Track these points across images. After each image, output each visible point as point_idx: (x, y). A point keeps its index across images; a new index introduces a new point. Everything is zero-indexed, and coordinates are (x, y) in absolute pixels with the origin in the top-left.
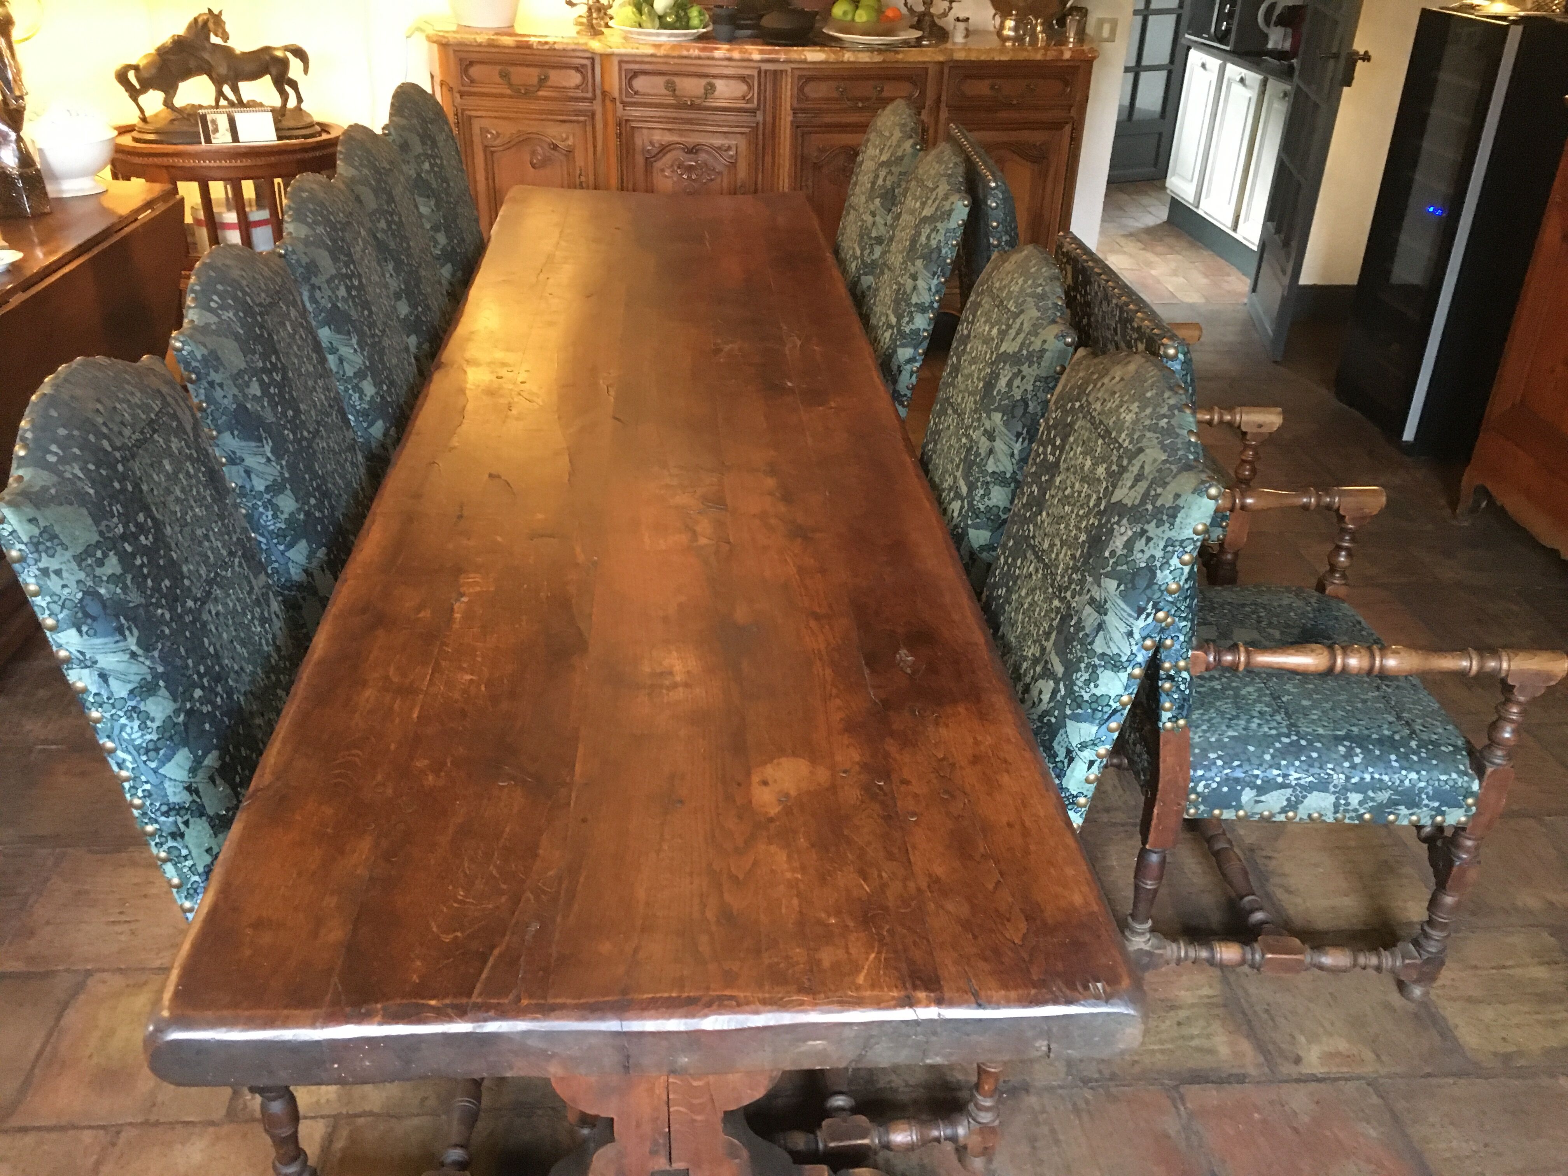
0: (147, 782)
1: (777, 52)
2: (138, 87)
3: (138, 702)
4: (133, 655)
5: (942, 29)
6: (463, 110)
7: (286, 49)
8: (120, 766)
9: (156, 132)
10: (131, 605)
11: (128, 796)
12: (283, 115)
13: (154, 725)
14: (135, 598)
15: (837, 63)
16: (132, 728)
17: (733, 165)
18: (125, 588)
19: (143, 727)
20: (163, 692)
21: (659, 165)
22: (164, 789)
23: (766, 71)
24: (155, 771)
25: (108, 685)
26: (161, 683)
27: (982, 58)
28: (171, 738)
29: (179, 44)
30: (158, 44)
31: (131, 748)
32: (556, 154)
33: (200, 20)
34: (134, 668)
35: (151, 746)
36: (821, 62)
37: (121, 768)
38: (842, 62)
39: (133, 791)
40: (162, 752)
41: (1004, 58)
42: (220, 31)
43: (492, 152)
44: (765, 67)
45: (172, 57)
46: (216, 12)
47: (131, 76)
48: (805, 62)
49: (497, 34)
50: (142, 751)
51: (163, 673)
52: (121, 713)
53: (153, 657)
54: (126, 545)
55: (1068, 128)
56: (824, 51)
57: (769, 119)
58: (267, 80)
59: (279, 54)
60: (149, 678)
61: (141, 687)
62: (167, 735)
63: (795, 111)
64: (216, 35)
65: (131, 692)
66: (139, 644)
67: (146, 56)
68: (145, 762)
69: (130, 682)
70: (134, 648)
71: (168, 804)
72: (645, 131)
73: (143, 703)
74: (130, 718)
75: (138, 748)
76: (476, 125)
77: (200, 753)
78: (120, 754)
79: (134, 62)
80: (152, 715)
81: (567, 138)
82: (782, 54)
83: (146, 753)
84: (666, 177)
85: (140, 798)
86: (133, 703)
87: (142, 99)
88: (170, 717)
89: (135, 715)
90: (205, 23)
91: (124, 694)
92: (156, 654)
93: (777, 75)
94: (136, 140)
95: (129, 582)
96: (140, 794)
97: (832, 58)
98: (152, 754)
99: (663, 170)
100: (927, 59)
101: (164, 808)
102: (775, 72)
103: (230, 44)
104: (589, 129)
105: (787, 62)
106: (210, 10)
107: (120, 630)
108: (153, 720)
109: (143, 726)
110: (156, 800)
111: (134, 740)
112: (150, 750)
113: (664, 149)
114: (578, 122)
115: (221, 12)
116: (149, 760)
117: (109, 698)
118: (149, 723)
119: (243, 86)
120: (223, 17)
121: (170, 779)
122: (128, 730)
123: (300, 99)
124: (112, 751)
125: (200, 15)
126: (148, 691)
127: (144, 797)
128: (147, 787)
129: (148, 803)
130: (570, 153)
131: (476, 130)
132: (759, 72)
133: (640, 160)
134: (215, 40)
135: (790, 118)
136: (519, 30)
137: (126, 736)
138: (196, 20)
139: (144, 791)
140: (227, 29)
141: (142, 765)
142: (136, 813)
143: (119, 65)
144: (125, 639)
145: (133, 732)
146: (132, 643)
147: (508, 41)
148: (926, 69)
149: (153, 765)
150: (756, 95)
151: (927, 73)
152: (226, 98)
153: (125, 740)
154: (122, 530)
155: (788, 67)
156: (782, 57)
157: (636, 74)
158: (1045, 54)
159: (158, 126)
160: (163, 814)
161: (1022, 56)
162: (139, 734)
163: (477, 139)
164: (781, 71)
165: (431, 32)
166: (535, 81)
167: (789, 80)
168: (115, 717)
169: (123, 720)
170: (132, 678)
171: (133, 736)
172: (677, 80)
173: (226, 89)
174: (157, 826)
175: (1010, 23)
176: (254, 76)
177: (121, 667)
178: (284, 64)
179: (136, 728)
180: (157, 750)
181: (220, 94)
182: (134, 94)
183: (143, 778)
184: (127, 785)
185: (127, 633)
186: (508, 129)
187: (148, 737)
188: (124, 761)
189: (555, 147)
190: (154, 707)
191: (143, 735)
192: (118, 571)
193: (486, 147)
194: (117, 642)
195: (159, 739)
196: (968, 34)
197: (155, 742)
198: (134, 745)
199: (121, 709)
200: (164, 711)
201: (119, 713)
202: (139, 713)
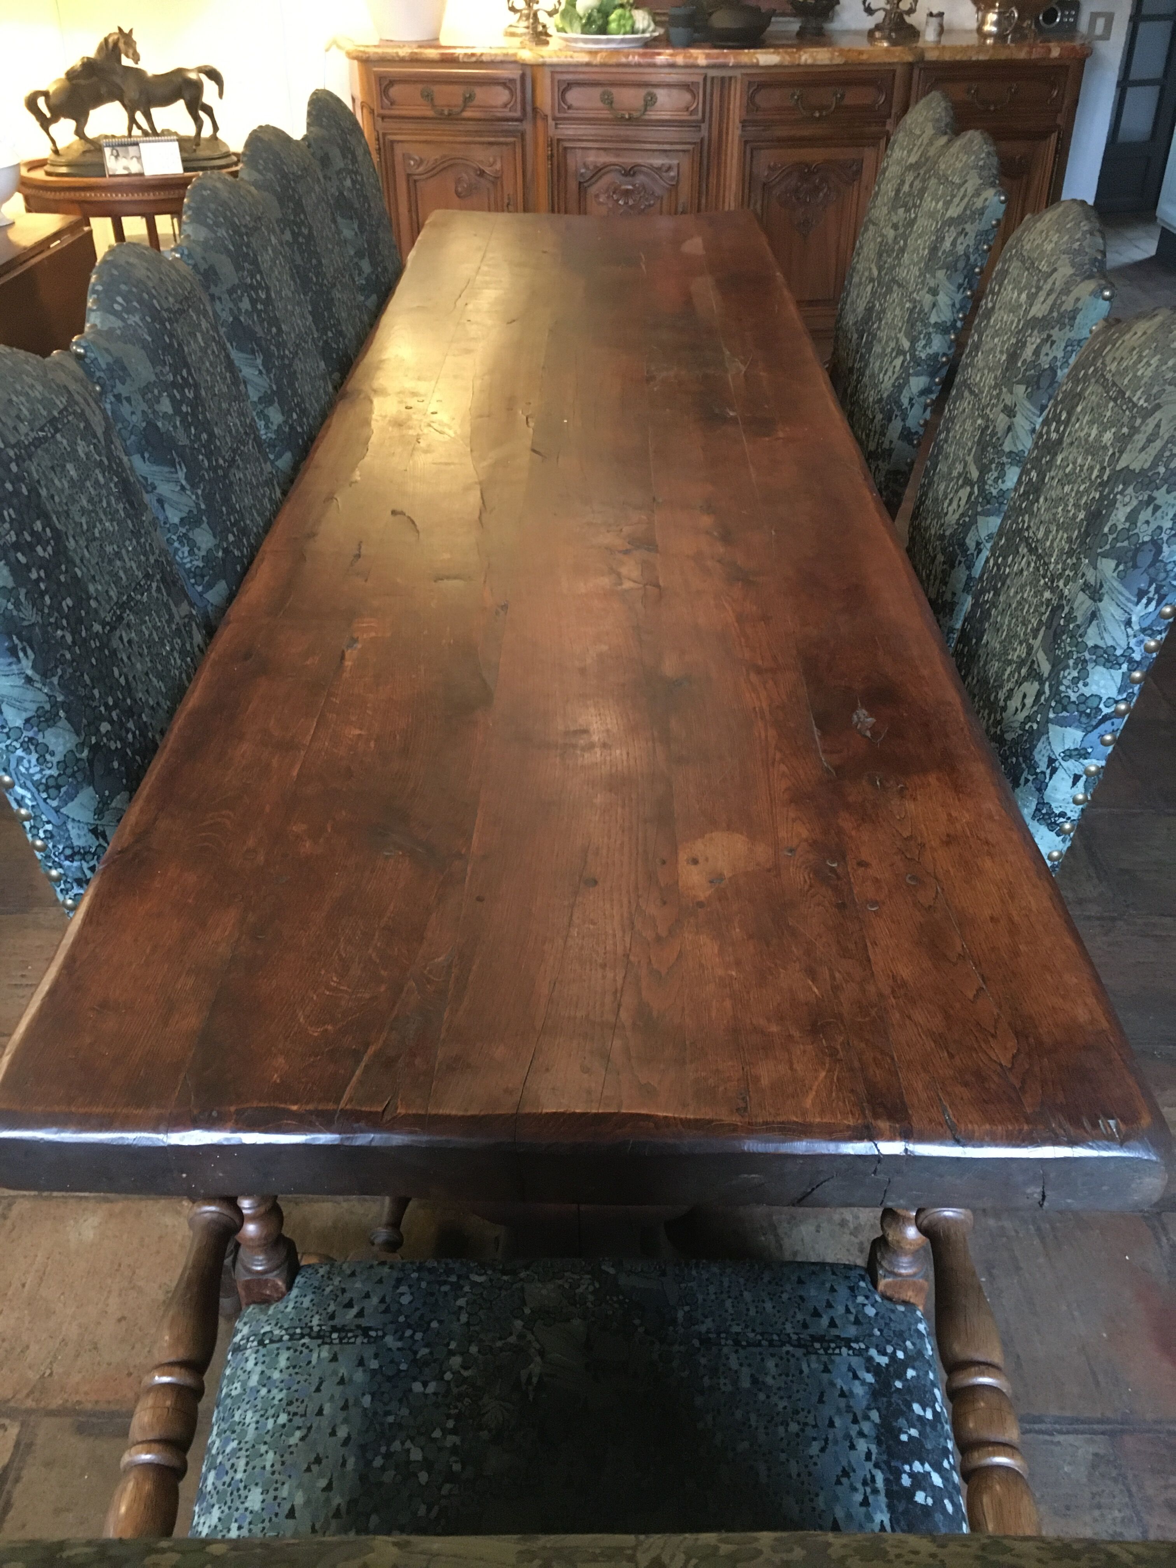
0: (48, 822)
1: (726, 55)
2: (48, 115)
3: (36, 733)
4: (29, 680)
5: (911, 27)
6: (384, 135)
7: (200, 70)
8: (20, 802)
9: (68, 165)
10: (26, 623)
11: (29, 836)
12: (198, 145)
13: (55, 760)
14: (30, 615)
15: (792, 66)
16: (29, 762)
17: (674, 188)
18: (17, 604)
20: (63, 723)
21: (593, 190)
22: (67, 830)
23: (713, 78)
24: (57, 810)
26: (62, 714)
27: (958, 58)
28: (73, 775)
29: (89, 66)
30: (68, 68)
31: (29, 784)
32: (482, 180)
33: (110, 40)
34: (30, 695)
35: (52, 782)
36: (775, 66)
37: (20, 806)
38: (799, 65)
39: (35, 831)
40: (63, 790)
41: (982, 57)
42: (131, 52)
43: (415, 181)
44: (712, 73)
45: (82, 82)
46: (126, 31)
47: (41, 103)
48: (757, 66)
49: (420, 47)
50: (42, 788)
51: (63, 703)
52: (18, 746)
53: (52, 683)
54: (19, 555)
55: (1054, 137)
56: (779, 53)
57: (715, 133)
58: (181, 104)
59: (193, 76)
60: (47, 707)
61: (39, 717)
62: (69, 771)
63: (744, 123)
64: (127, 56)
65: (27, 721)
66: (34, 667)
67: (55, 82)
68: (45, 800)
69: (25, 710)
70: (30, 672)
71: (73, 848)
72: (579, 153)
73: (41, 734)
74: (27, 750)
75: (37, 784)
76: (399, 150)
77: (107, 793)
78: (19, 790)
79: (43, 88)
80: (51, 748)
81: (495, 162)
82: (731, 57)
83: (46, 790)
84: (600, 203)
85: (42, 839)
86: (30, 734)
87: (53, 128)
88: (72, 751)
89: (32, 747)
90: (116, 44)
91: (19, 723)
92: (55, 680)
93: (725, 83)
94: (48, 174)
95: (22, 598)
96: (42, 835)
97: (787, 60)
98: (53, 792)
99: (597, 196)
100: (896, 60)
101: (68, 852)
102: (723, 79)
103: (140, 66)
104: (519, 150)
105: (737, 66)
106: (120, 29)
107: (13, 651)
108: (53, 754)
109: (41, 760)
110: (59, 843)
111: (33, 775)
112: (50, 787)
113: (599, 171)
114: (506, 144)
115: (131, 31)
116: (49, 797)
118: (48, 757)
119: (155, 112)
120: (135, 37)
121: (73, 820)
122: (25, 762)
123: (216, 128)
124: (11, 785)
125: (110, 35)
126: (47, 721)
127: (46, 838)
128: (49, 827)
129: (50, 845)
130: (497, 179)
131: (399, 158)
132: (705, 79)
133: (573, 185)
134: (126, 62)
135: (738, 132)
136: (443, 42)
137: (23, 770)
138: (106, 40)
139: (45, 832)
140: (139, 50)
141: (42, 803)
142: (39, 855)
143: (28, 92)
144: (19, 661)
145: (30, 764)
146: (27, 665)
147: (432, 53)
148: (894, 71)
149: (55, 803)
150: (700, 105)
151: (894, 75)
152: (139, 127)
153: (22, 774)
154: (14, 539)
155: (738, 73)
156: (732, 61)
157: (570, 85)
158: (1030, 53)
159: (70, 158)
160: (67, 858)
161: (1003, 55)
162: (38, 769)
163: (399, 169)
164: (730, 78)
165: (351, 47)
166: (460, 101)
167: (738, 87)
168: (12, 749)
169: (20, 753)
170: (27, 705)
171: (32, 771)
172: (614, 91)
173: (139, 116)
174: (61, 871)
175: (992, 17)
176: (166, 101)
177: (16, 693)
178: (198, 87)
179: (34, 762)
180: (58, 787)
181: (132, 121)
182: (45, 123)
183: (44, 818)
184: (27, 824)
185: (21, 654)
186: (432, 155)
187: (48, 772)
188: (23, 797)
189: (482, 173)
190: (53, 740)
191: (41, 770)
192: (10, 584)
193: (409, 176)
194: (10, 664)
195: (59, 775)
196: (941, 31)
197: (56, 779)
198: (32, 781)
199: (16, 740)
200: (64, 745)
201: (15, 743)
202: (37, 745)
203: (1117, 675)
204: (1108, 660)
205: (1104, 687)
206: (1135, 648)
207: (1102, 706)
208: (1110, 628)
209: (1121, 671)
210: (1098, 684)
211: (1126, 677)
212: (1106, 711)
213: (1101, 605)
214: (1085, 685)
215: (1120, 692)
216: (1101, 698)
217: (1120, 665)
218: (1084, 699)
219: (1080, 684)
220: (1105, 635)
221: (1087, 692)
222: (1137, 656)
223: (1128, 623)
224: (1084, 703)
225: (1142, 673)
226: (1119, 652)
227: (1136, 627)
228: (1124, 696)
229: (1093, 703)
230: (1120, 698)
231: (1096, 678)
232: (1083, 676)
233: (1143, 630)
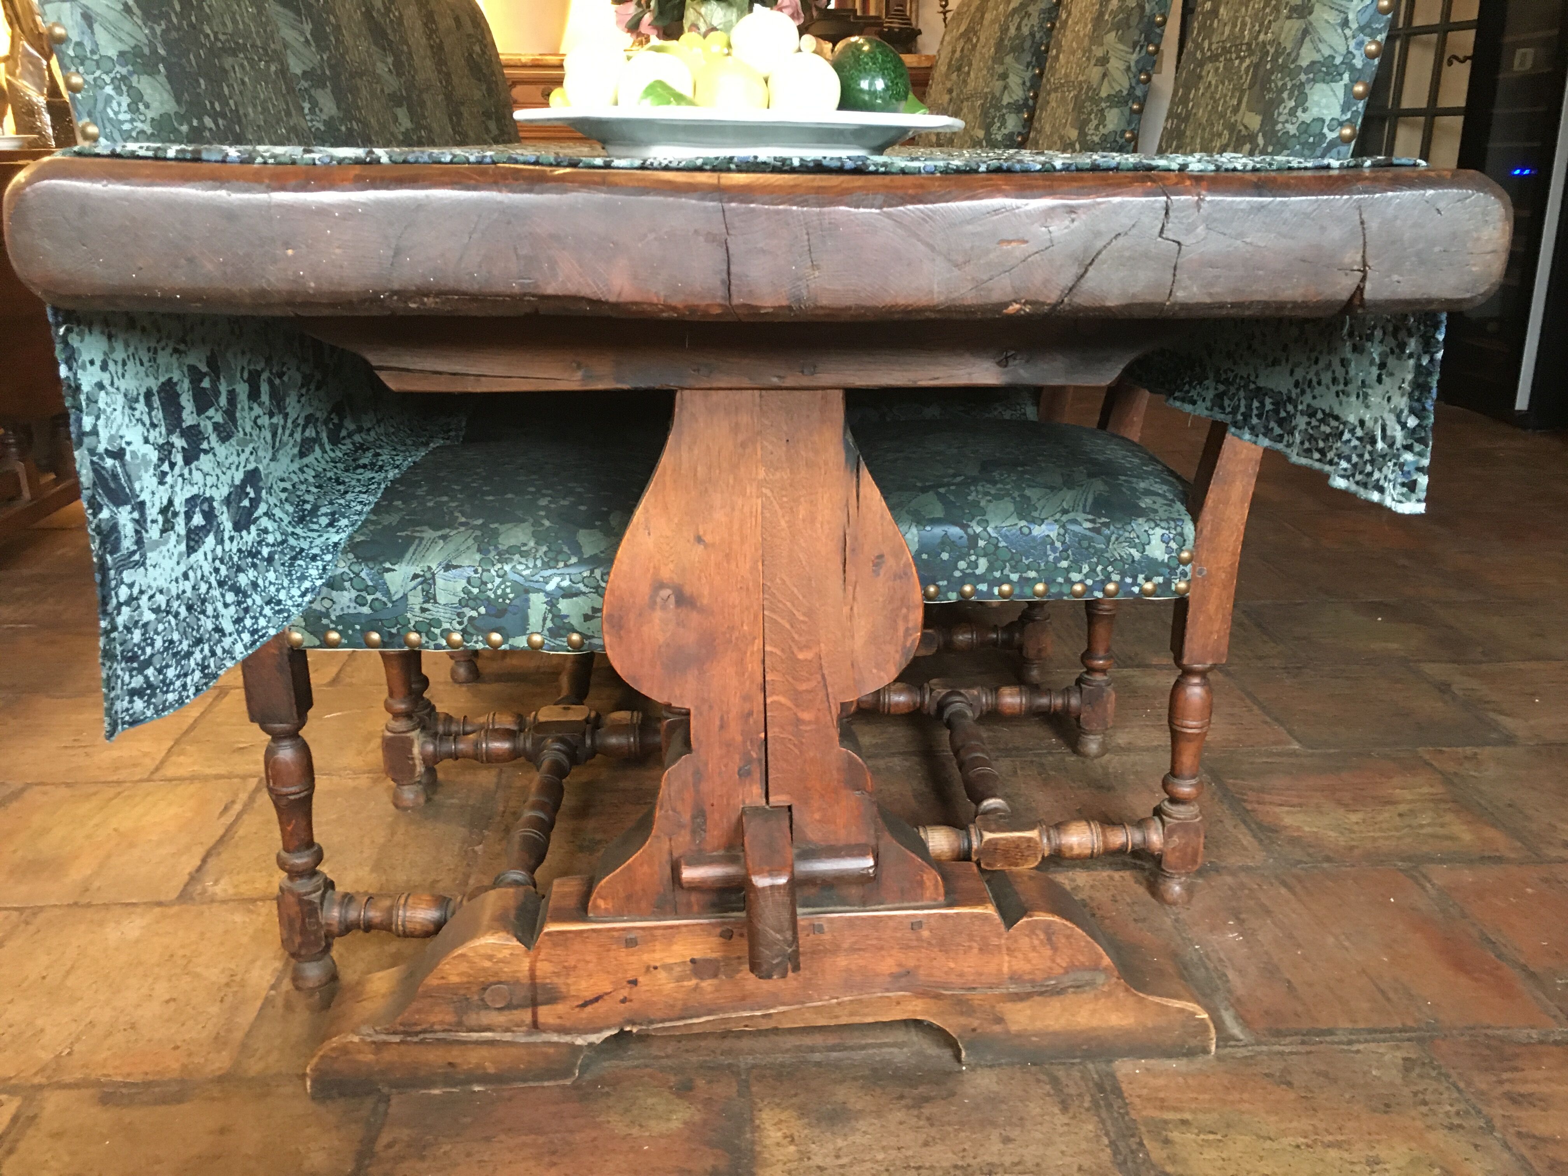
3: (131, 74)
13: (150, 114)
16: (119, 104)
19: (133, 108)
20: (162, 79)
25: (93, 32)
26: (161, 68)
34: (127, 26)
51: (165, 56)
52: (108, 80)
53: (154, 30)
60: (146, 51)
61: (135, 56)
62: (164, 136)
65: (122, 54)
69: (120, 40)
70: (131, 2)
73: (136, 78)
74: (117, 89)
80: (147, 99)
86: (123, 71)
88: (169, 114)
89: (124, 88)
91: (113, 53)
92: (158, 28)
108: (147, 106)
109: (133, 106)
111: (122, 122)
117: (93, 52)
118: (141, 106)
122: (115, 105)
126: (144, 65)
145: (120, 108)
153: (110, 120)
162: (129, 118)
168: (99, 82)
169: (109, 90)
170: (122, 35)
171: (122, 117)
177: (111, 15)
179: (124, 107)
187: (139, 125)
190: (150, 91)
191: (133, 120)
195: (153, 134)
198: (120, 131)
199: (107, 73)
200: (162, 103)
201: (104, 76)
202: (130, 87)
203: (1339, 88)
204: (1327, 74)
205: (1327, 107)
206: (1355, 52)
207: (1325, 130)
208: (1325, 36)
209: (1342, 83)
210: (1318, 104)
211: (1348, 89)
212: (1331, 136)
213: (1312, 18)
214: (1305, 110)
215: (1343, 112)
216: (1323, 121)
217: (1341, 75)
218: (1305, 128)
219: (1299, 113)
220: (1321, 46)
221: (1306, 117)
222: (1358, 63)
223: (1345, 23)
224: (1305, 132)
225: (1366, 85)
226: (1338, 60)
227: (1354, 26)
228: (1349, 115)
229: (1315, 129)
230: (1344, 118)
231: (1316, 98)
232: (1302, 101)
233: (1361, 29)
